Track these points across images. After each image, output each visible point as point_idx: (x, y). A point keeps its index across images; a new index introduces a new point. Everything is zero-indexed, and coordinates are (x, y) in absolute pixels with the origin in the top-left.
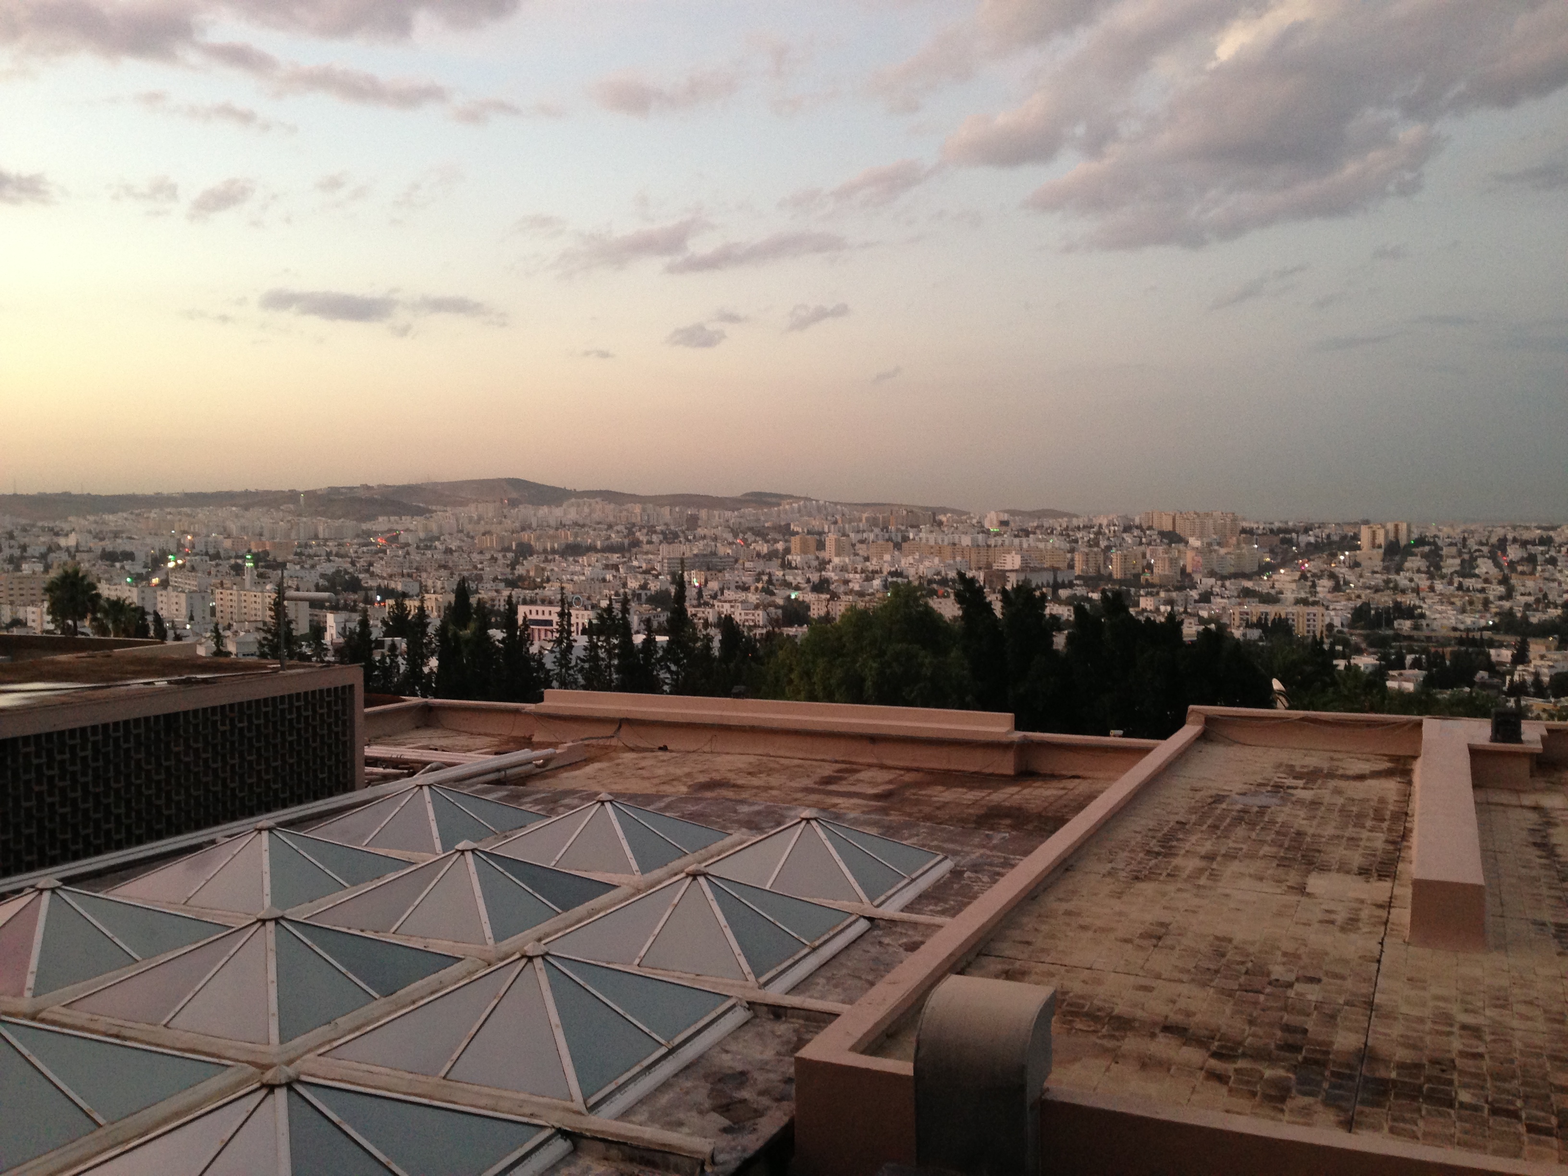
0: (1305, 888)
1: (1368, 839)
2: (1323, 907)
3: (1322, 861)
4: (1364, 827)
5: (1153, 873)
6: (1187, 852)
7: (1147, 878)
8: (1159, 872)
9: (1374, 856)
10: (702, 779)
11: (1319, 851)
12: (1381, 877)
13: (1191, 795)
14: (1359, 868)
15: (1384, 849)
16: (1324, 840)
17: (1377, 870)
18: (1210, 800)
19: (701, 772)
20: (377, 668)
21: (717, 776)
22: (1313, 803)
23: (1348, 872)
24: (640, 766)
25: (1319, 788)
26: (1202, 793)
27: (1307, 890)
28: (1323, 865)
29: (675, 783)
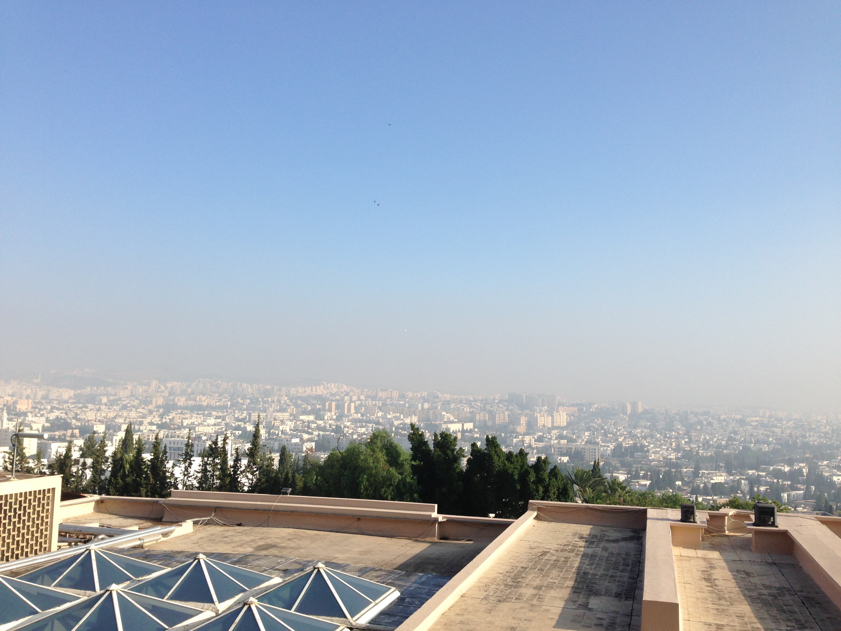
0: (588, 605)
1: (620, 577)
2: (597, 616)
3: (597, 589)
4: (618, 570)
5: (508, 598)
6: (526, 585)
7: (504, 600)
8: (512, 597)
9: (623, 586)
10: (261, 543)
11: (595, 584)
12: (627, 598)
13: (530, 552)
14: (616, 593)
15: (628, 582)
16: (598, 577)
17: (625, 595)
18: (540, 554)
19: (260, 539)
20: (74, 476)
21: (269, 541)
22: (592, 556)
23: (610, 595)
24: (225, 536)
25: (595, 547)
26: (535, 550)
27: (589, 607)
28: (597, 592)
29: (245, 546)
